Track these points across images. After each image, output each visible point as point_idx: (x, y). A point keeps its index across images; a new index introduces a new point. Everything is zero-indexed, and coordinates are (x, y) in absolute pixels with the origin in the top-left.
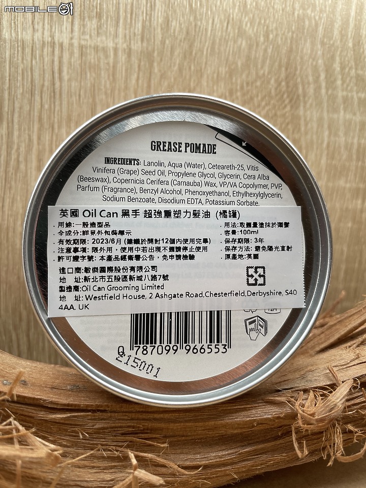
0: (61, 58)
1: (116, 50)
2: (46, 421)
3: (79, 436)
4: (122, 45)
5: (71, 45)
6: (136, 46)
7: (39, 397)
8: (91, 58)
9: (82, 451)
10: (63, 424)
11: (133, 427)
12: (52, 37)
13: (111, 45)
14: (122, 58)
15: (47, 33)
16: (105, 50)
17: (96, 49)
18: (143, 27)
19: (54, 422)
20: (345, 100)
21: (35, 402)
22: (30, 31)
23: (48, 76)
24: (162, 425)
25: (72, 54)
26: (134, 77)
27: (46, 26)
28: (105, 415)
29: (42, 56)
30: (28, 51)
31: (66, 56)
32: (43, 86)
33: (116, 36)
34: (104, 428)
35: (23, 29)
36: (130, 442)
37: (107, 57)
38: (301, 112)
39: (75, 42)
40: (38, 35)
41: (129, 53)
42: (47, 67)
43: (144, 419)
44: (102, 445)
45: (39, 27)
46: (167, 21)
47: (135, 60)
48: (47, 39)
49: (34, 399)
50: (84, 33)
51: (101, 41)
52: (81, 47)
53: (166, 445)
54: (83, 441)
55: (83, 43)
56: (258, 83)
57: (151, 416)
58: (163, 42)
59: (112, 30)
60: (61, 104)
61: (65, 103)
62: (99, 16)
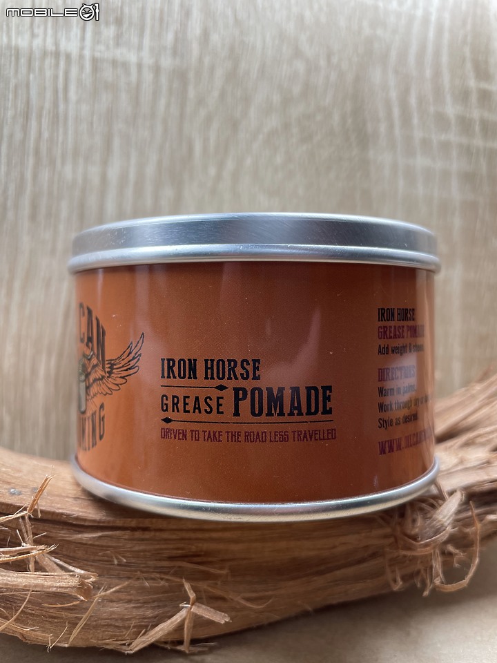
0: (67, 73)
1: (140, 66)
2: (69, 542)
3: (113, 561)
4: (148, 60)
5: (81, 57)
6: (167, 62)
7: (60, 511)
8: (108, 74)
9: (117, 581)
10: (91, 545)
11: (182, 549)
12: (57, 44)
13: (133, 58)
14: (148, 77)
15: (49, 41)
16: (125, 65)
17: (114, 63)
18: (176, 39)
19: (80, 544)
21: (54, 518)
22: (27, 36)
23: (49, 95)
24: (221, 546)
25: (82, 68)
26: (162, 102)
27: (50, 31)
28: (147, 535)
29: (41, 69)
30: (23, 61)
31: (74, 71)
32: (41, 109)
33: (140, 48)
34: (144, 551)
35: (18, 33)
36: (179, 567)
37: (127, 72)
39: (87, 53)
40: (37, 42)
41: (157, 70)
42: (48, 84)
43: (197, 539)
44: (142, 572)
45: (39, 31)
46: (206, 35)
47: (164, 80)
48: (50, 46)
49: (53, 513)
50: (98, 42)
51: (121, 53)
52: (95, 61)
53: (224, 572)
54: (119, 568)
55: (98, 55)
57: (207, 535)
58: (200, 60)
59: (135, 40)
60: (66, 133)
61: (70, 132)
62: (119, 22)
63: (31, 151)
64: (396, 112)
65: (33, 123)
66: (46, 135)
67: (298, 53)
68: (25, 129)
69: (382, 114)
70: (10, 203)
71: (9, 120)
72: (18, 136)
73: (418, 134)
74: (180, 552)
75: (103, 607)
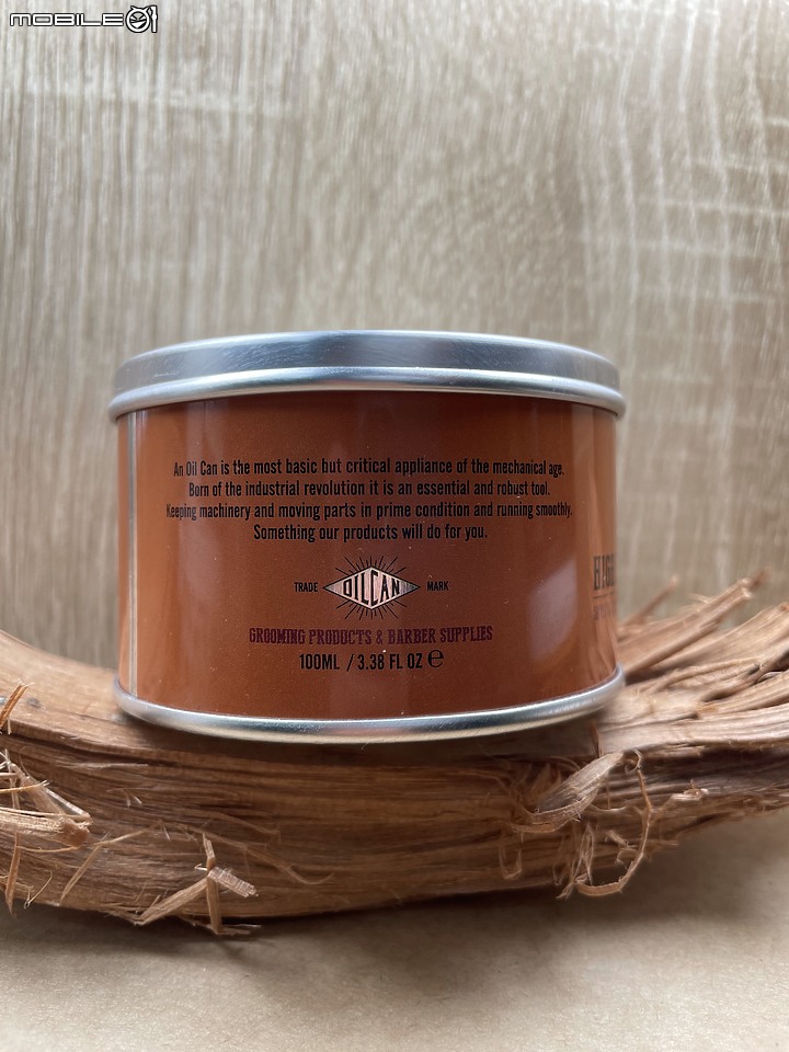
0: (132, 131)
1: (234, 116)
2: (70, 772)
3: (125, 802)
4: (246, 107)
5: (152, 107)
6: (272, 109)
7: (58, 730)
8: (189, 130)
9: (131, 829)
10: (99, 778)
11: (222, 796)
12: (117, 90)
13: (224, 106)
14: (246, 131)
15: (108, 85)
16: (214, 117)
17: (198, 114)
18: (286, 75)
19: (83, 775)
20: (673, 214)
21: (52, 739)
22: (77, 81)
23: (108, 164)
24: (273, 797)
25: (152, 123)
26: (267, 167)
27: (108, 73)
28: (172, 772)
29: (97, 127)
30: (72, 116)
31: (142, 127)
32: (98, 182)
33: (235, 90)
34: (168, 793)
35: (66, 77)
36: (216, 819)
37: (217, 128)
38: (586, 235)
39: (160, 101)
40: (92, 88)
41: (259, 121)
42: (107, 147)
43: (241, 785)
44: (165, 820)
45: (93, 73)
46: (330, 65)
47: (269, 135)
48: (109, 95)
49: (49, 733)
50: (175, 85)
51: (208, 100)
52: (171, 112)
53: (274, 832)
54: (132, 811)
55: (174, 103)
56: (503, 181)
57: (255, 780)
58: (322, 103)
59: (227, 79)
60: (131, 216)
61: (138, 214)
62: (204, 53)
63: (86, 244)
64: (628, 168)
65: (88, 204)
66: (105, 220)
67: (470, 86)
68: (77, 212)
69: (604, 173)
70: (57, 315)
71: (55, 200)
72: (68, 221)
73: (663, 203)
74: (216, 799)
75: (110, 859)
